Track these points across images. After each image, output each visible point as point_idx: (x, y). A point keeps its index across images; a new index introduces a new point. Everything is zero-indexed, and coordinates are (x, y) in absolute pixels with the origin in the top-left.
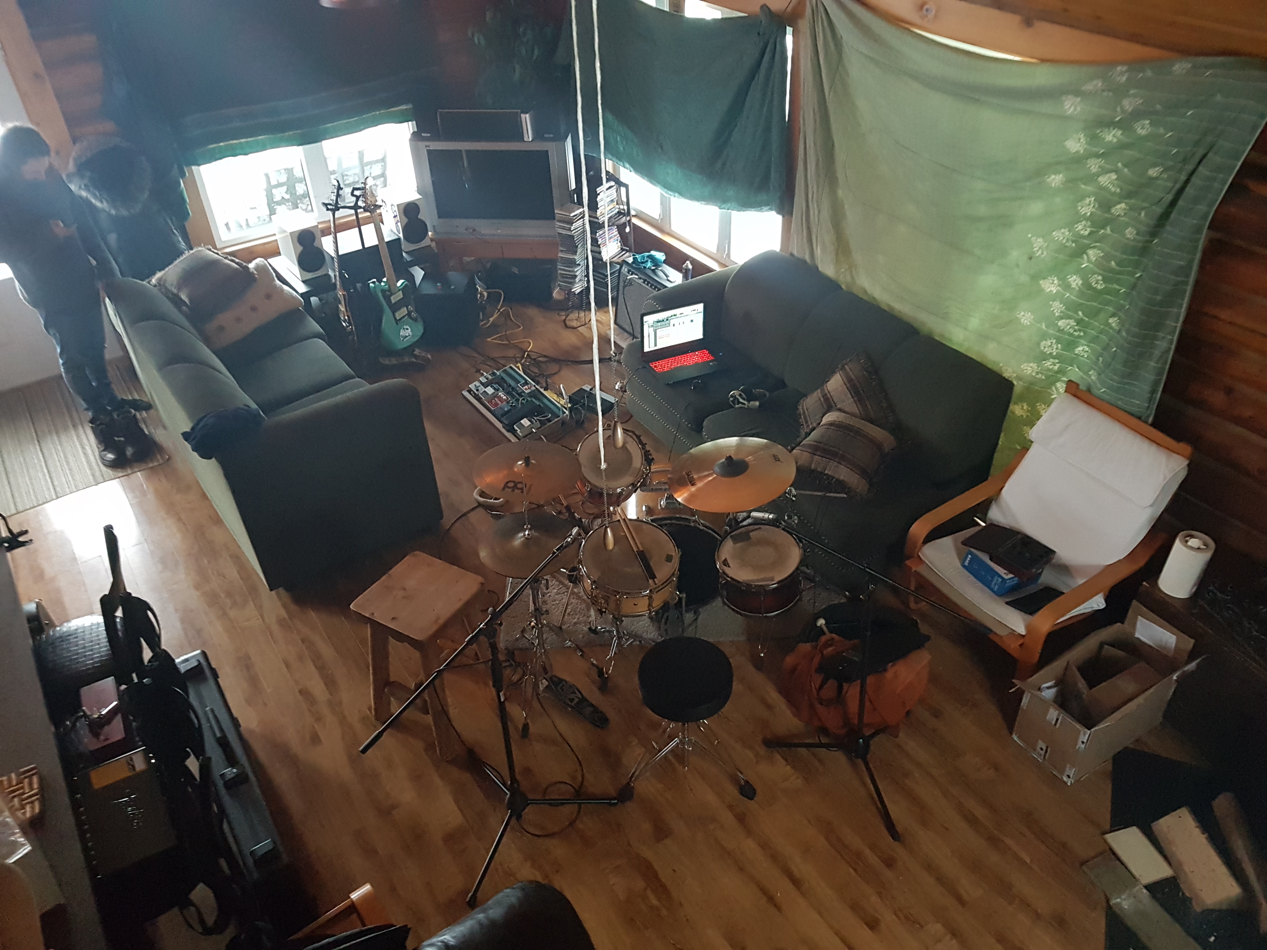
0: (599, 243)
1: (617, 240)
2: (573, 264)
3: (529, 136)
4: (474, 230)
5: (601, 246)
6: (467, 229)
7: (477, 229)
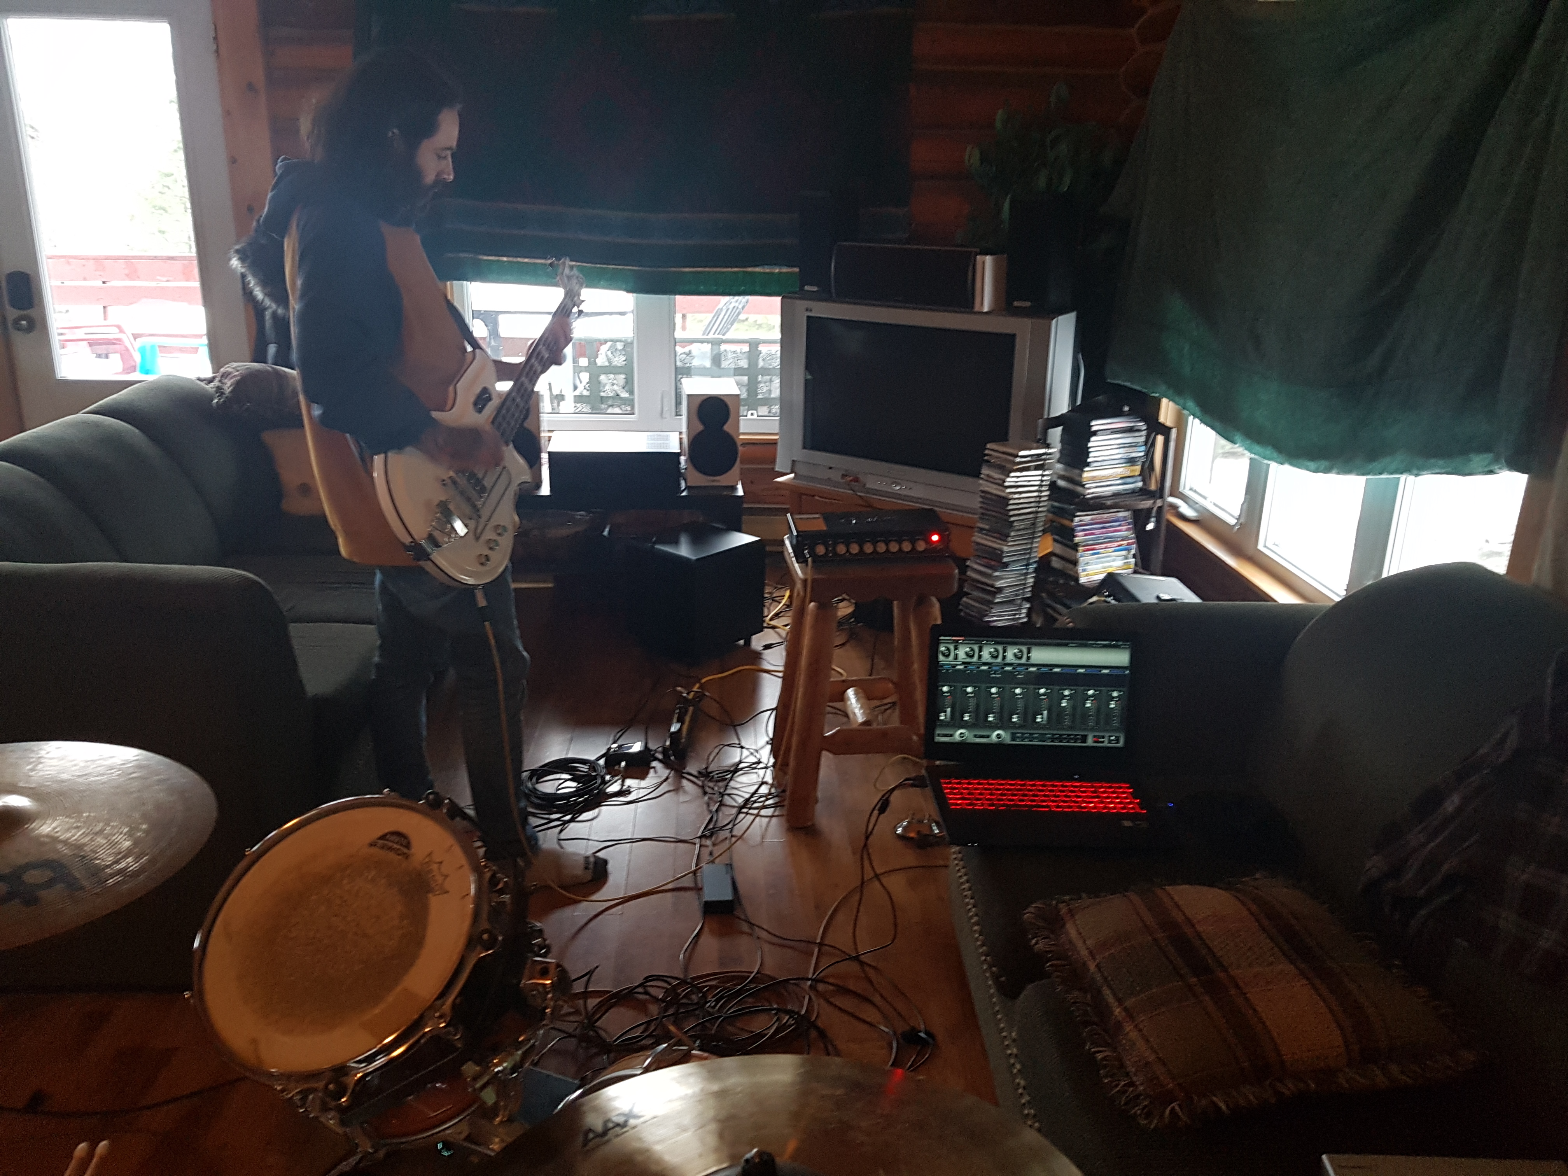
0: (1077, 540)
1: (1129, 550)
2: (996, 560)
3: (986, 301)
4: (856, 480)
5: (1081, 549)
6: (844, 476)
7: (861, 477)
